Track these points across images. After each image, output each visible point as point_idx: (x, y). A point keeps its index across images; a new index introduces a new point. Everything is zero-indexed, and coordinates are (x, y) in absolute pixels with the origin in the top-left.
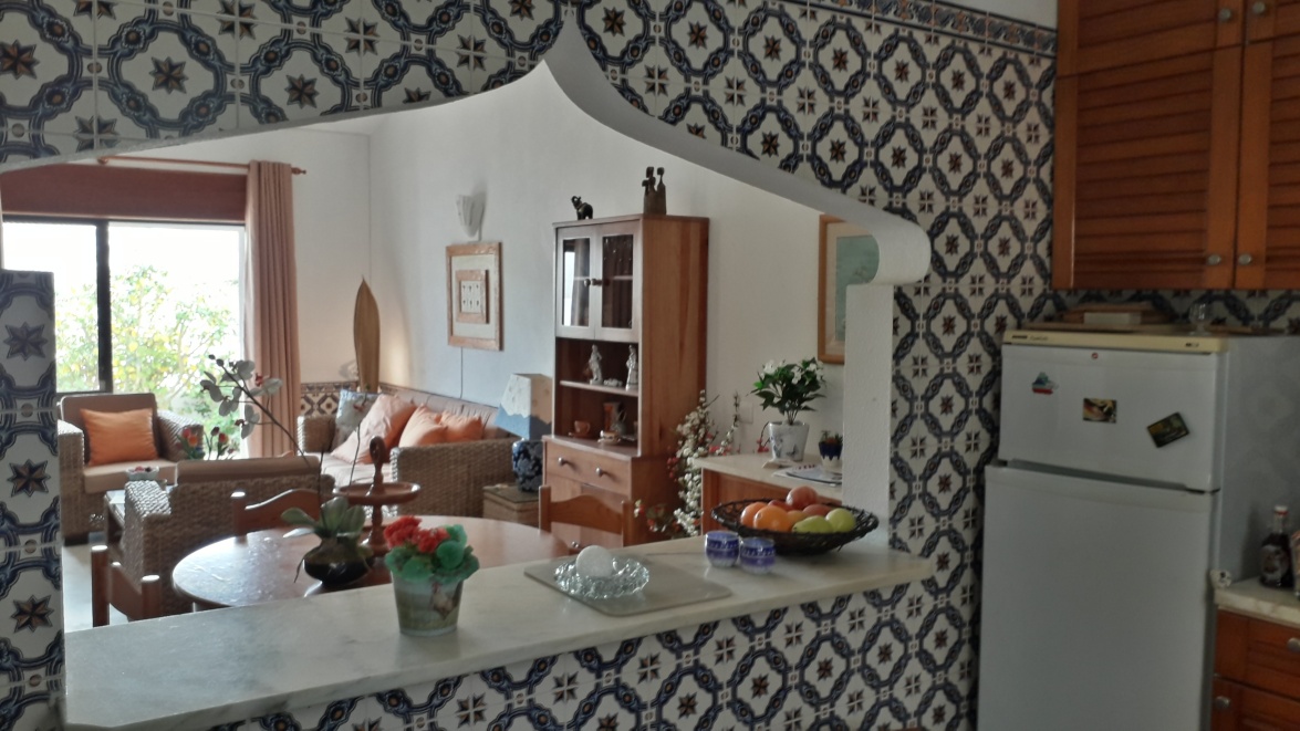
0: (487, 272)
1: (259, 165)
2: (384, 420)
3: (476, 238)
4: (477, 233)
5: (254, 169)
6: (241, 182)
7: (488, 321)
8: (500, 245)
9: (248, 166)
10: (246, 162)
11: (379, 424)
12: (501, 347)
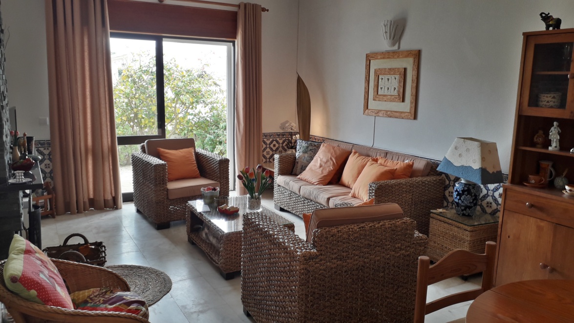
0: (405, 69)
1: (245, 5)
2: (331, 159)
3: (396, 48)
4: (397, 45)
5: (242, 7)
6: (233, 16)
7: (403, 101)
8: (419, 52)
9: (239, 6)
10: (237, 4)
11: (327, 161)
12: (415, 118)
